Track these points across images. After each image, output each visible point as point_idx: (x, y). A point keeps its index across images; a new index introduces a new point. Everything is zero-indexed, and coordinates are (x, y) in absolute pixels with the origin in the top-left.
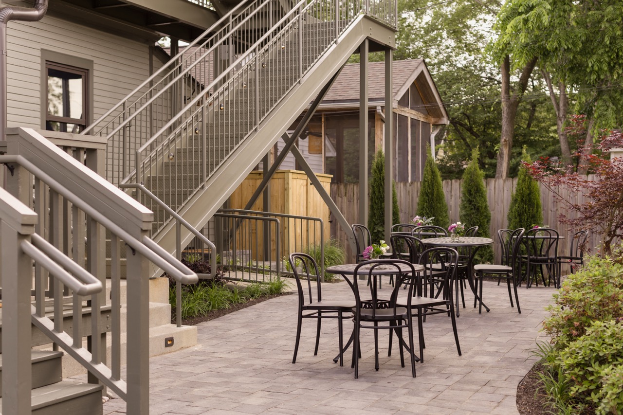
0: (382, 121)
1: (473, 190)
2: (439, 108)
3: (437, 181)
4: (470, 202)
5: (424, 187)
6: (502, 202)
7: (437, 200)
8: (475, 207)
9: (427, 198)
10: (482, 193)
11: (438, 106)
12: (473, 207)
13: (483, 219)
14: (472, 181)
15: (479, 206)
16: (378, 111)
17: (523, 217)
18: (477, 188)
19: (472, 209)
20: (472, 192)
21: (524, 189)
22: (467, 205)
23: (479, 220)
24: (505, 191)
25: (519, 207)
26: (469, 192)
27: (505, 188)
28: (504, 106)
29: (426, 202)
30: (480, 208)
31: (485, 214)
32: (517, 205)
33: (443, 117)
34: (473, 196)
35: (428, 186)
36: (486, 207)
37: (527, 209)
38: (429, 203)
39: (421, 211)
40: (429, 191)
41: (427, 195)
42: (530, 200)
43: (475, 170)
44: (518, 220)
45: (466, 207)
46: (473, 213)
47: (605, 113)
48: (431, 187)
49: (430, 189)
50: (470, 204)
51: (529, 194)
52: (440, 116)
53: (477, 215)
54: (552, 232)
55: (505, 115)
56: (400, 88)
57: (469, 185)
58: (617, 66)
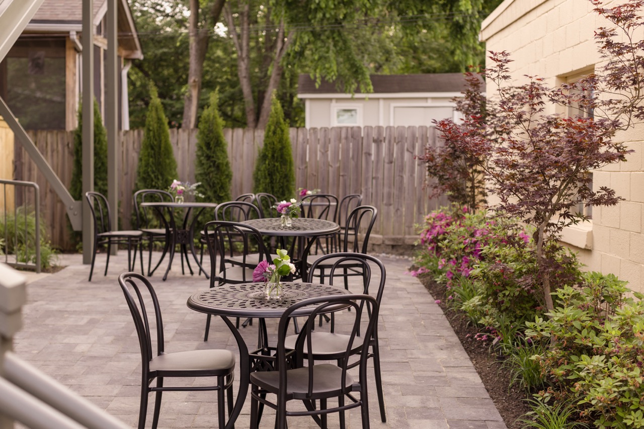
0: (76, 50)
1: (212, 143)
2: (133, 39)
3: (164, 131)
4: (208, 157)
5: (148, 138)
6: (242, 157)
7: (165, 155)
8: (214, 164)
9: (153, 152)
10: (223, 147)
11: (132, 36)
12: (212, 164)
13: (224, 179)
14: (211, 131)
15: (219, 163)
16: (71, 37)
17: (274, 177)
18: (218, 141)
19: (210, 167)
20: (212, 145)
21: (275, 143)
22: (204, 161)
23: (220, 180)
24: (245, 145)
25: (269, 165)
26: (208, 145)
27: (245, 141)
28: (192, 41)
29: (152, 157)
30: (221, 166)
31: (227, 173)
32: (267, 162)
33: (136, 49)
34: (213, 150)
35: (154, 136)
36: (227, 164)
37: (279, 167)
38: (155, 159)
39: (146, 168)
40: (155, 143)
41: (152, 148)
42: (282, 156)
43: (214, 118)
44: (268, 180)
45: (203, 164)
46: (212, 172)
47: (327, 55)
48: (157, 138)
49: (156, 140)
50: (208, 160)
51: (281, 149)
52: (132, 48)
53: (216, 174)
54: (330, 198)
55: (193, 51)
56: (99, 10)
57: (207, 137)
58: (342, 5)
